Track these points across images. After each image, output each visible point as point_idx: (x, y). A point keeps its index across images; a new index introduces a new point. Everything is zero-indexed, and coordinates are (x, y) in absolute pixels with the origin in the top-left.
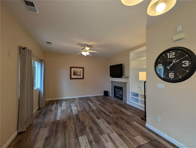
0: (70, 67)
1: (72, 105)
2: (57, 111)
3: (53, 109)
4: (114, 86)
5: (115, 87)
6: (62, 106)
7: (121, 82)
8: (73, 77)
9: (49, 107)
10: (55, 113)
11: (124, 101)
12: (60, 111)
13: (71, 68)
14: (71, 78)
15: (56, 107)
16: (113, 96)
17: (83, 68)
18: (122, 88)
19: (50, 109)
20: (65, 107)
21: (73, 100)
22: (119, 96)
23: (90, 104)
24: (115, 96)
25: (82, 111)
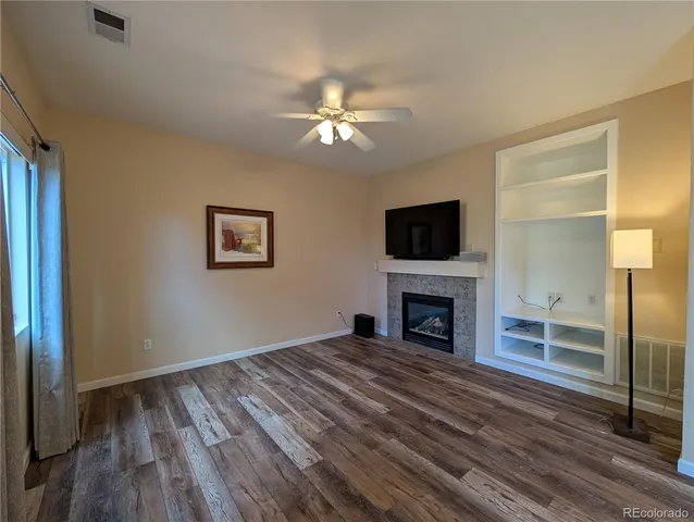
0: (208, 207)
1: (243, 401)
2: (184, 465)
3: (149, 453)
4: (404, 293)
5: (408, 299)
6: (189, 417)
7: (445, 278)
8: (221, 256)
9: (113, 443)
10: (175, 482)
11: (457, 354)
12: (199, 457)
13: (211, 211)
14: (212, 264)
15: (155, 436)
16: (399, 333)
17: (269, 215)
18: (451, 300)
19: (123, 456)
20: (218, 426)
21: (230, 373)
22: (429, 333)
23: (333, 383)
24: (407, 334)
25: (329, 431)
